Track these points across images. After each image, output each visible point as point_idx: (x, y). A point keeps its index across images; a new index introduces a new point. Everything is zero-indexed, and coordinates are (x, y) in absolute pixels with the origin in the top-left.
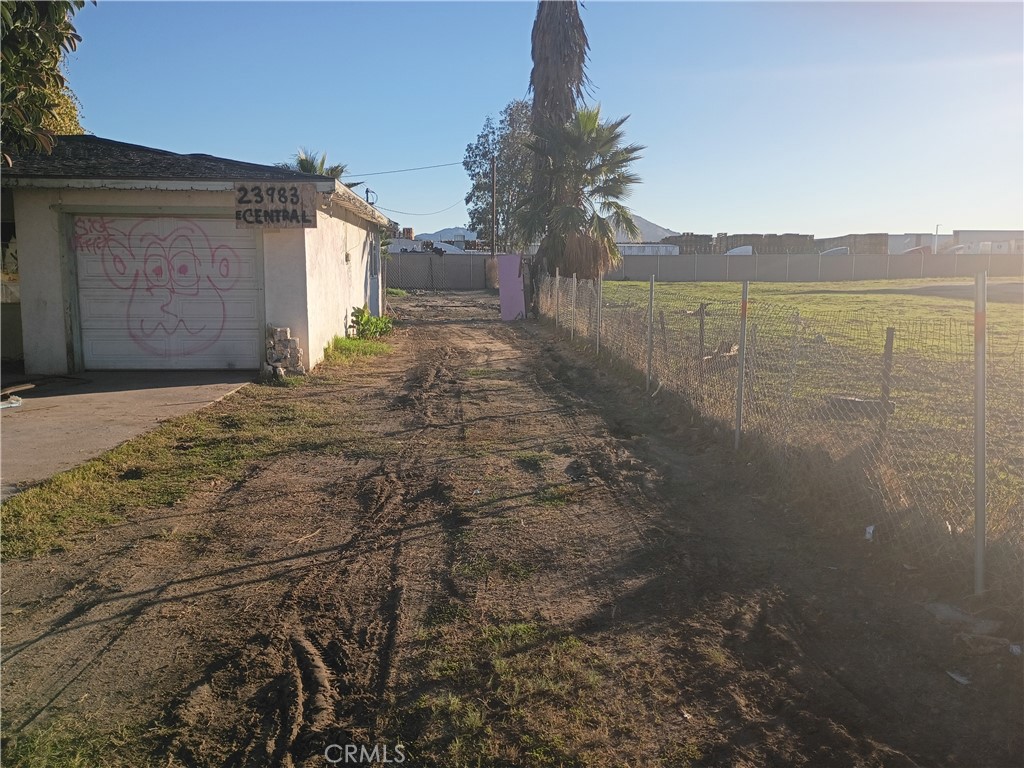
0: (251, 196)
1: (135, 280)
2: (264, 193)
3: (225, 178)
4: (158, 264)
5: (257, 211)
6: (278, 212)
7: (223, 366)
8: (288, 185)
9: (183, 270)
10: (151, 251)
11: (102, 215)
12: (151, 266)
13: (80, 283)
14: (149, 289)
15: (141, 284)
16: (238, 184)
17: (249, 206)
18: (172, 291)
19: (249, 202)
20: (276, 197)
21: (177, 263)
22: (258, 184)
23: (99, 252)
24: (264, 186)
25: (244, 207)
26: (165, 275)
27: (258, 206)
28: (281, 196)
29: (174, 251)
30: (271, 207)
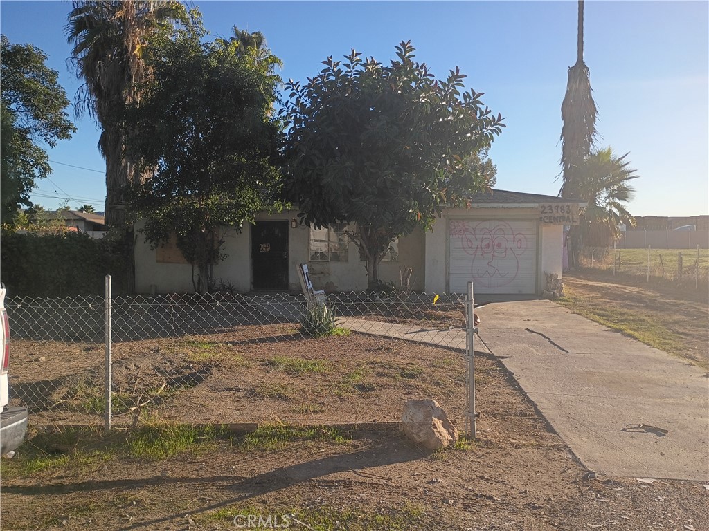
0: (547, 210)
1: (476, 250)
2: (553, 209)
3: (534, 202)
4: (487, 242)
5: (550, 217)
6: (560, 217)
7: (516, 292)
8: (565, 205)
9: (499, 245)
10: (485, 236)
11: (463, 220)
12: (484, 243)
13: (451, 252)
14: (482, 255)
15: (479, 252)
16: (541, 204)
17: (546, 215)
18: (493, 255)
19: (546, 213)
20: (559, 210)
21: (496, 242)
22: (550, 204)
23: (461, 237)
24: (554, 205)
25: (544, 215)
26: (491, 247)
27: (550, 215)
28: (562, 210)
29: (495, 236)
30: (557, 215)
